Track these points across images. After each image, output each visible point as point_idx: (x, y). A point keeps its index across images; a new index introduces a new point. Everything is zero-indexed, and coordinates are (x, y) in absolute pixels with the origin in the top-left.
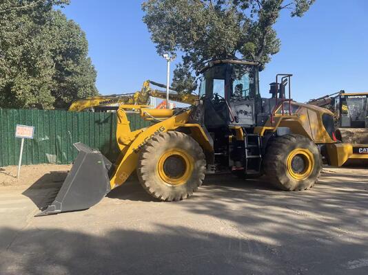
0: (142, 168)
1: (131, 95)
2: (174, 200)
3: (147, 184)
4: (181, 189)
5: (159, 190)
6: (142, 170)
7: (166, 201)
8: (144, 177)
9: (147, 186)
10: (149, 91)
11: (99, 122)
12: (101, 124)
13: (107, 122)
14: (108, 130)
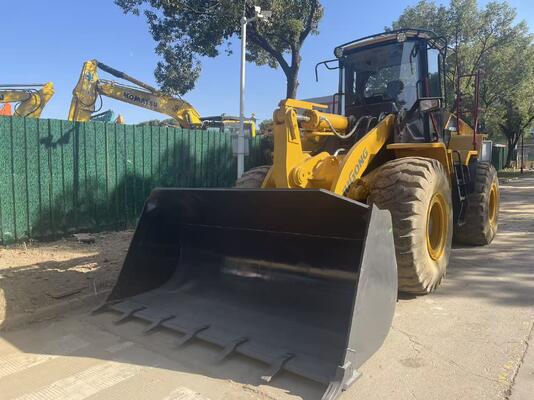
1: (38, 89)
6: (414, 238)
8: (415, 253)
10: (97, 82)
11: (48, 142)
12: (54, 146)
13: (67, 142)
14: (69, 160)
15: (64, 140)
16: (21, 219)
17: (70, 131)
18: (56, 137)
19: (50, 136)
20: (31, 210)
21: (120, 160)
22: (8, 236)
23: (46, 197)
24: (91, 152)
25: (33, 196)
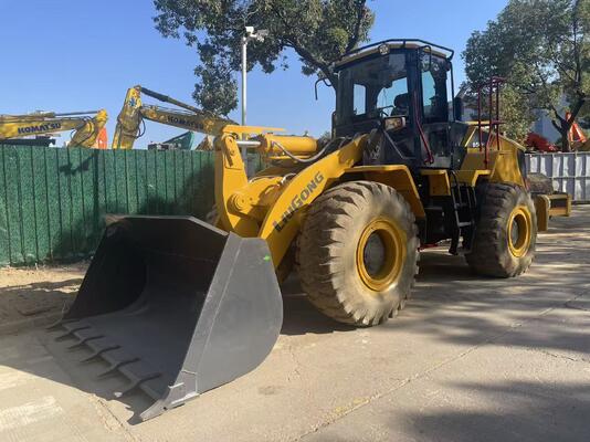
0: (332, 263)
2: (381, 322)
3: (341, 297)
4: (392, 298)
5: (361, 305)
6: (333, 266)
7: (370, 326)
8: (335, 282)
9: (341, 300)
10: (141, 107)
11: (67, 170)
12: (74, 173)
13: (86, 169)
14: (89, 186)
15: (83, 167)
16: (42, 241)
17: (89, 158)
18: (76, 164)
19: (70, 164)
20: (53, 233)
21: (141, 185)
22: (31, 258)
23: (66, 222)
24: (111, 177)
25: (54, 220)
